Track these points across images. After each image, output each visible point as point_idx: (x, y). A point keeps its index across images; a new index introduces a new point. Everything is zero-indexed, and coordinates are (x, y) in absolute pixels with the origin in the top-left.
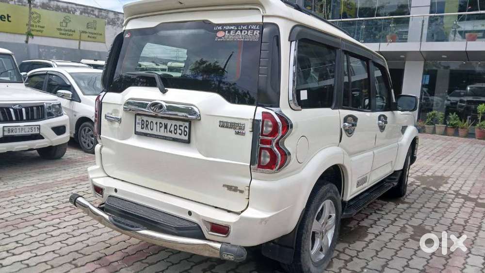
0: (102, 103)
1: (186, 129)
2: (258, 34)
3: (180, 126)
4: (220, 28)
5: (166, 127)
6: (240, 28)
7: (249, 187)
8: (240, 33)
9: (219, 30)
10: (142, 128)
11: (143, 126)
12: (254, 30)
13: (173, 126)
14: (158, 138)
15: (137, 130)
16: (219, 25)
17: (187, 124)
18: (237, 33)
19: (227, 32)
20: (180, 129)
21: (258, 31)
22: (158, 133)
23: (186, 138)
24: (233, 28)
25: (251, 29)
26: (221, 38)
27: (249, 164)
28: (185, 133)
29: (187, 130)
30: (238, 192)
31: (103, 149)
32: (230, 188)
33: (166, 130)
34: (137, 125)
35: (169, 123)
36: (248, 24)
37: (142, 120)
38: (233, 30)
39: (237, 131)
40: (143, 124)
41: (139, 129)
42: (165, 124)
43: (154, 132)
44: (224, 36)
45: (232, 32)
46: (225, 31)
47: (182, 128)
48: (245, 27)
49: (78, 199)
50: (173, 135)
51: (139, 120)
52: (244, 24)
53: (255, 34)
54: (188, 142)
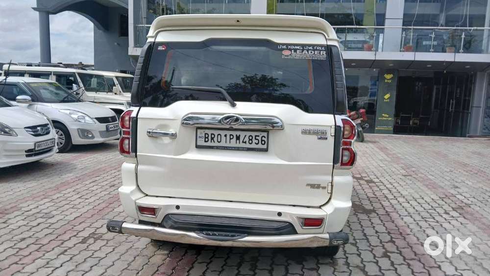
0: (137, 118)
1: (263, 139)
2: (324, 54)
3: (256, 136)
4: (285, 47)
5: (238, 138)
6: (306, 48)
7: (332, 183)
8: (307, 53)
9: (284, 49)
10: (205, 141)
11: (207, 140)
12: (320, 50)
13: (247, 137)
14: (228, 149)
15: (198, 144)
16: (283, 44)
17: (265, 134)
18: (304, 53)
19: (293, 51)
20: (256, 139)
21: (325, 52)
22: (228, 145)
23: (265, 147)
24: (298, 48)
25: (316, 50)
26: (288, 56)
27: (332, 164)
28: (263, 142)
29: (266, 140)
30: (321, 188)
31: (140, 167)
32: (313, 186)
33: (238, 141)
34: (198, 139)
35: (242, 134)
36: (313, 46)
37: (206, 134)
38: (299, 49)
39: (319, 137)
40: (208, 138)
41: (201, 142)
42: (237, 135)
43: (223, 144)
44: (291, 55)
45: (298, 51)
46: (290, 50)
47: (259, 138)
48: (311, 48)
49: (123, 226)
50: (248, 145)
51: (201, 133)
52: (310, 45)
53: (321, 54)
54: (266, 150)
